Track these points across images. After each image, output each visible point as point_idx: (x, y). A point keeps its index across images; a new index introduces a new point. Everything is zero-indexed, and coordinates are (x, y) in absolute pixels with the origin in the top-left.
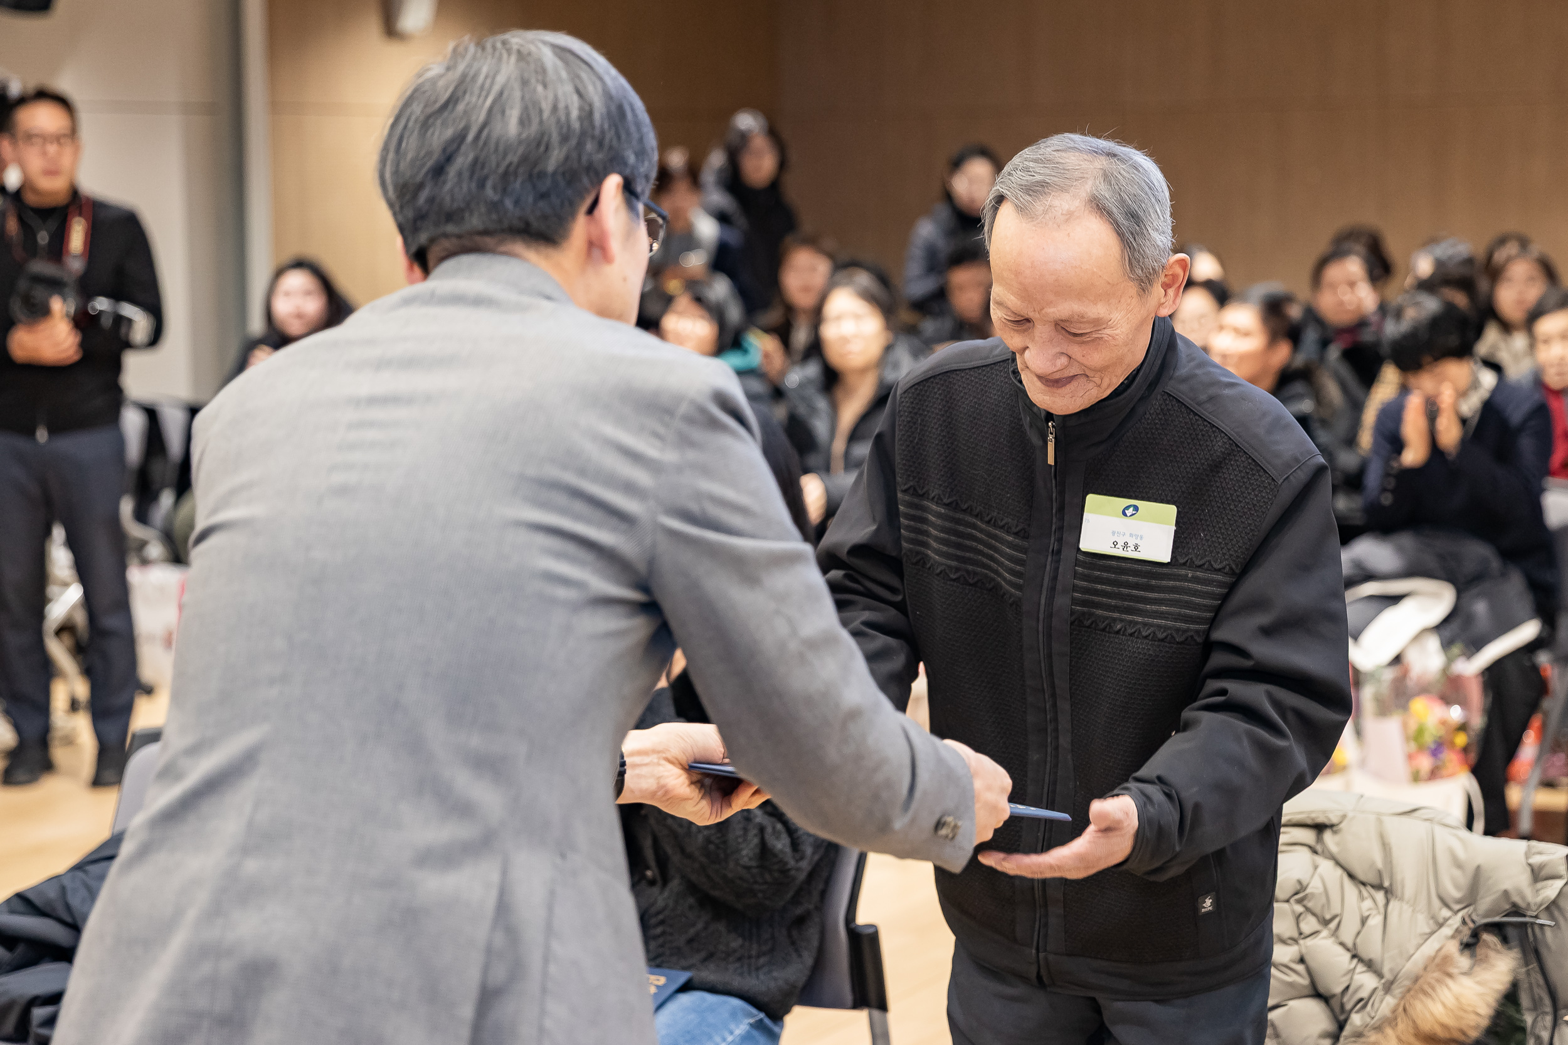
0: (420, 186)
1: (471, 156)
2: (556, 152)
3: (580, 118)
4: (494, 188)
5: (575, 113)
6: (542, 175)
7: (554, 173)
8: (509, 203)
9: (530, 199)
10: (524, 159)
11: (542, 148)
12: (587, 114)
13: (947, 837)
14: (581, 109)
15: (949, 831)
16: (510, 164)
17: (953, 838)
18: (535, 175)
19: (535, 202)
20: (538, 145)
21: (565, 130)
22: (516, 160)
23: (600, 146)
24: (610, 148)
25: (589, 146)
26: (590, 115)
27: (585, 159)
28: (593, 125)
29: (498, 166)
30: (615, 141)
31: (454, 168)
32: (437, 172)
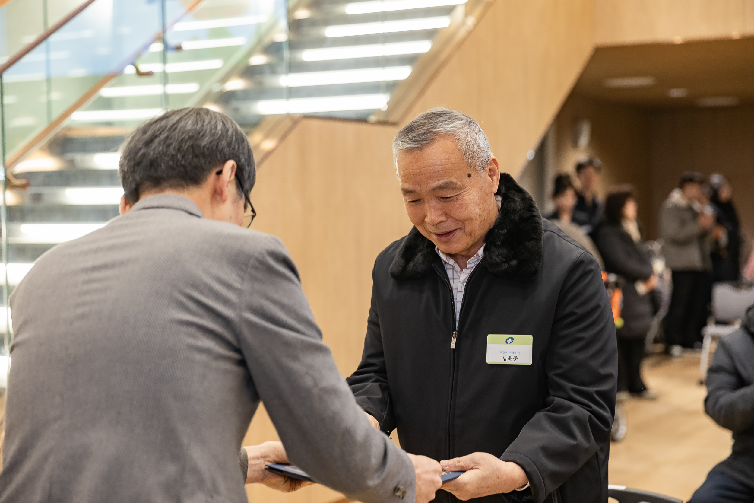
0: (140, 149)
1: (166, 135)
2: (207, 138)
4: (174, 150)
5: (219, 128)
6: (199, 146)
7: (204, 147)
8: (179, 156)
9: (190, 156)
10: (190, 138)
13: (399, 497)
15: (401, 493)
16: (184, 138)
17: (403, 498)
19: (192, 158)
20: (199, 133)
22: (187, 137)
23: (229, 144)
24: (234, 149)
25: (224, 143)
26: (227, 131)
27: (220, 147)
28: (227, 136)
29: (178, 138)
30: (236, 148)
31: (157, 141)
32: (149, 143)
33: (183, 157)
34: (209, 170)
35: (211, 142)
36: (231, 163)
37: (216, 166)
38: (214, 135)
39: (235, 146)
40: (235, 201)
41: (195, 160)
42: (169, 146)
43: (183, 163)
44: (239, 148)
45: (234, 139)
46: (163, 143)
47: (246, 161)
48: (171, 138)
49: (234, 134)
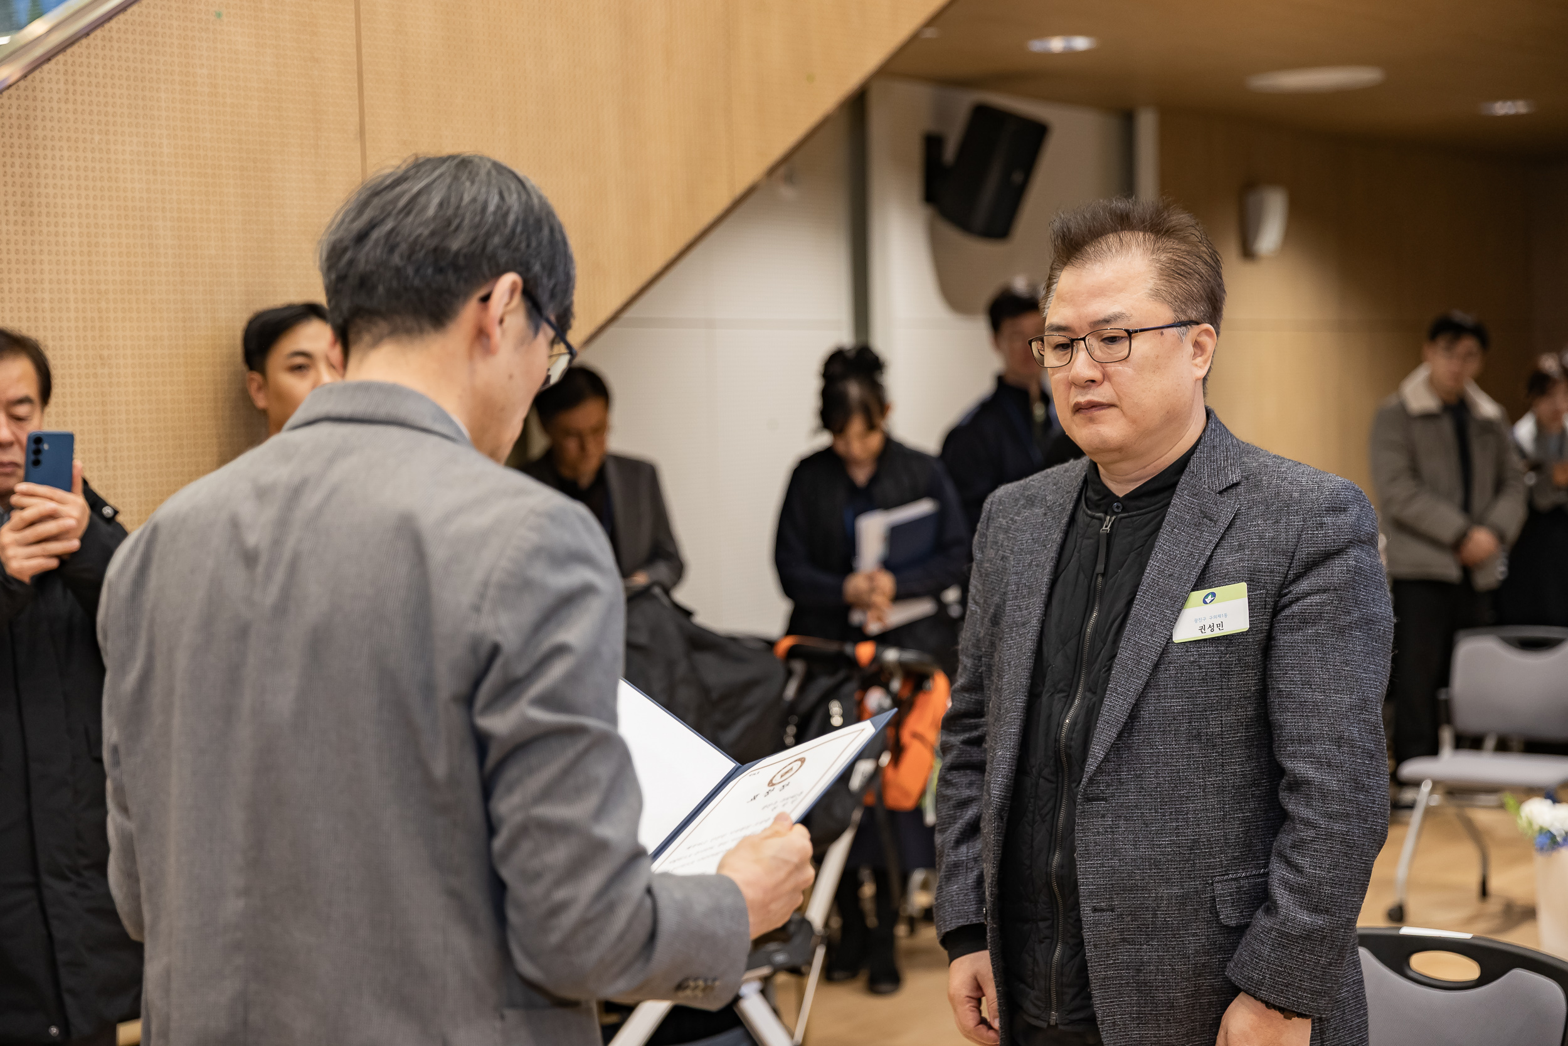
0: (345, 250)
1: (390, 225)
2: (464, 234)
3: (495, 213)
4: (402, 257)
5: (491, 208)
6: (446, 250)
7: (457, 254)
8: (410, 271)
9: (430, 271)
11: (453, 227)
12: (503, 213)
14: (498, 207)
16: (419, 236)
18: (438, 252)
19: (434, 273)
20: (449, 224)
21: (477, 219)
22: (426, 232)
23: (507, 243)
24: (517, 249)
25: (497, 240)
26: (506, 215)
27: (490, 248)
28: (505, 223)
29: (409, 235)
30: (523, 245)
31: (375, 235)
32: (361, 237)
33: (417, 271)
34: (467, 296)
35: (473, 241)
36: (509, 279)
37: (479, 285)
38: (478, 226)
39: (520, 243)
40: (523, 343)
41: (439, 278)
42: (392, 249)
43: (417, 282)
44: (528, 246)
45: (519, 229)
46: (382, 242)
47: (543, 266)
48: (398, 234)
49: (521, 218)
